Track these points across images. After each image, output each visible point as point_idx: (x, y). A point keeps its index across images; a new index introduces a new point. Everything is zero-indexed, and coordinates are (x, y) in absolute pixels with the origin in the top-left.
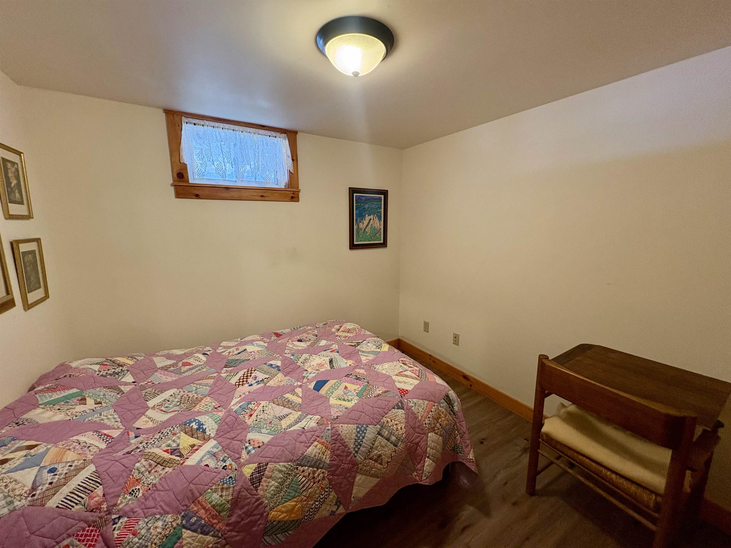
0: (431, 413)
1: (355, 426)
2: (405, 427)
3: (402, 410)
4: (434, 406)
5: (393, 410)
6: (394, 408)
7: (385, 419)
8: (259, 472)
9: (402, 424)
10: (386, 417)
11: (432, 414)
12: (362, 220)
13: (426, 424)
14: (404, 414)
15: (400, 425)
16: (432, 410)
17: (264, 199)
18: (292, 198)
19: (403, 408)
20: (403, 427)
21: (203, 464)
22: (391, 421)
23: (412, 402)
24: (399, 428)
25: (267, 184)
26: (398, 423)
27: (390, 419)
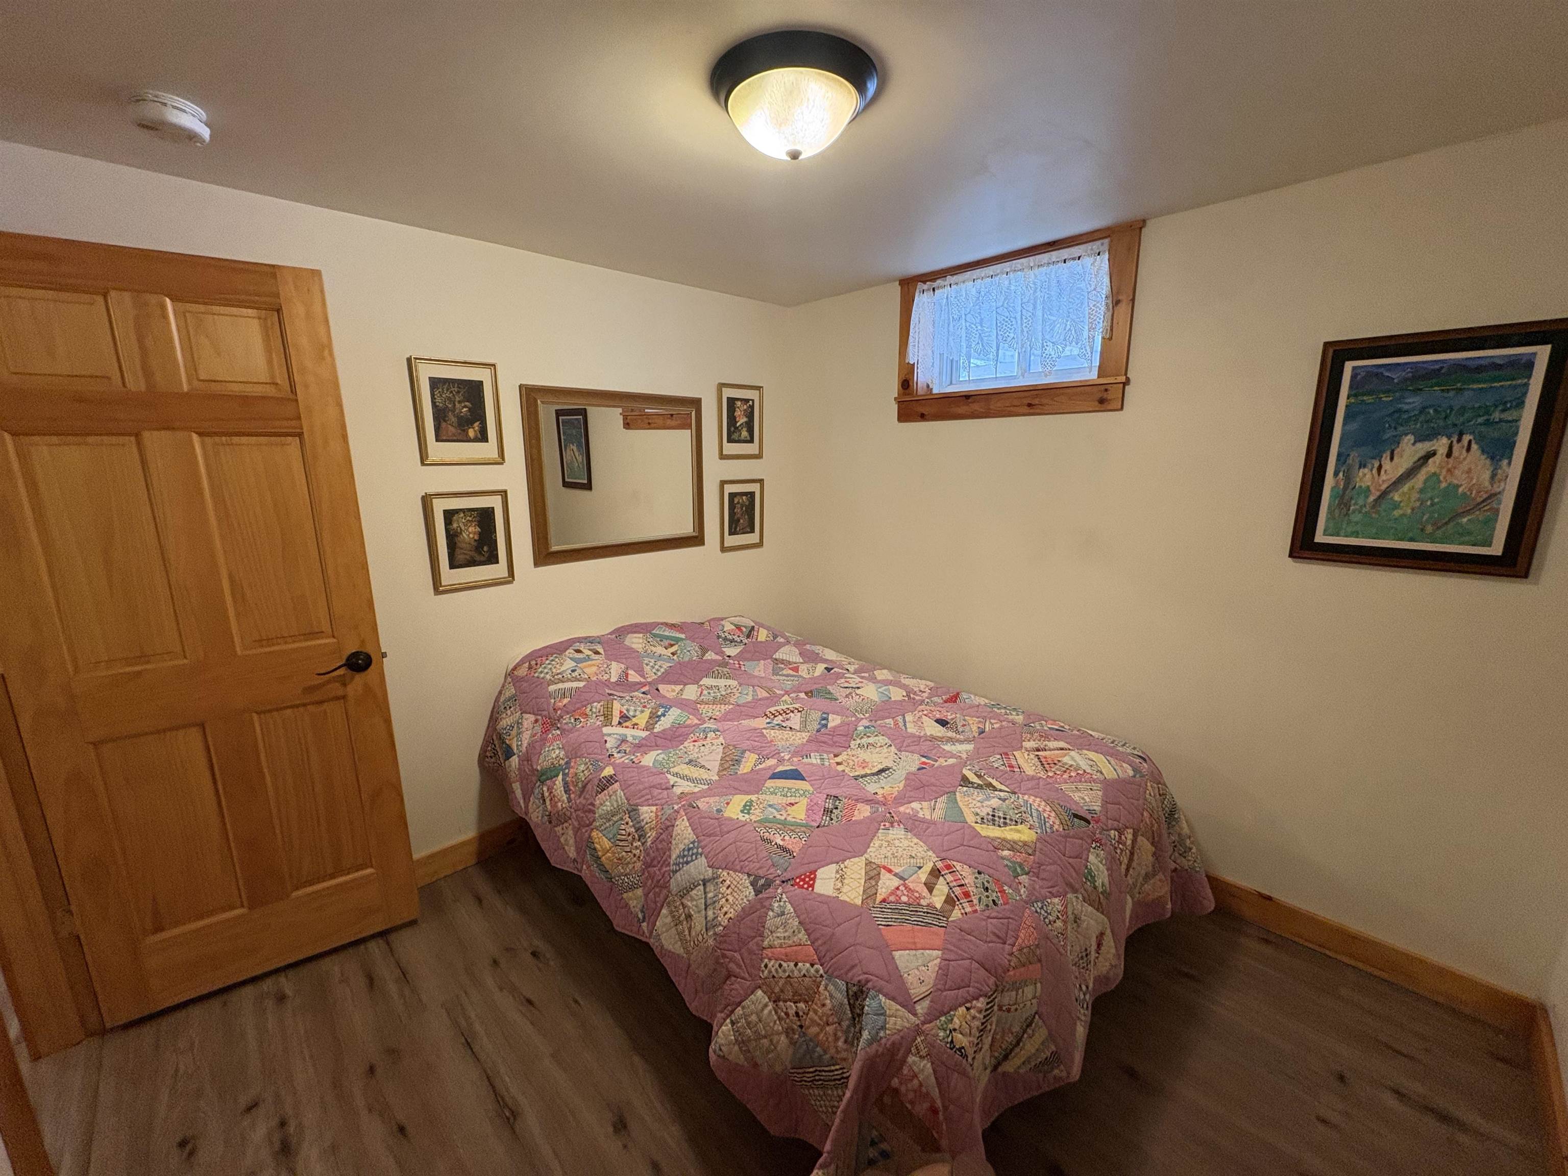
0: (792, 964)
1: (693, 837)
2: (730, 918)
3: (753, 893)
4: (812, 965)
5: (746, 877)
6: (749, 875)
7: (725, 874)
8: (608, 781)
9: (732, 910)
10: (728, 874)
11: (792, 971)
12: (1379, 456)
13: (766, 966)
14: (748, 901)
15: (729, 906)
16: (800, 964)
17: (1032, 411)
18: (1102, 401)
19: (758, 892)
20: (728, 916)
21: (606, 738)
22: (728, 888)
23: (782, 904)
24: (725, 909)
25: (1046, 376)
26: (731, 901)
27: (729, 883)
